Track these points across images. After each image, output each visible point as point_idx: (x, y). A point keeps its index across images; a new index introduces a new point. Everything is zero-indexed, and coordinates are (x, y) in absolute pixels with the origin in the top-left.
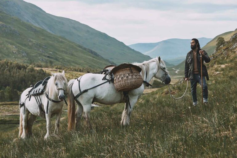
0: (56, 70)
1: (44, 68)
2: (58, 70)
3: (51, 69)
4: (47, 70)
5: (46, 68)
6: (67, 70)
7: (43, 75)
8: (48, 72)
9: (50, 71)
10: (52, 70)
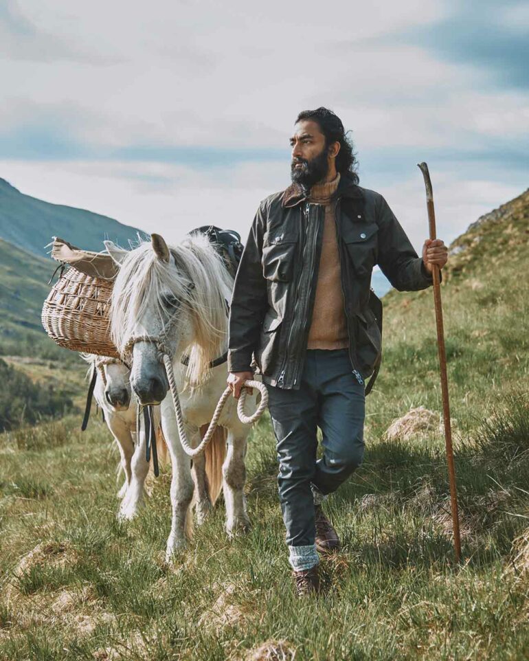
0: (41, 361)
1: (9, 357)
2: (49, 362)
3: (27, 360)
4: (18, 361)
5: (14, 358)
6: (73, 362)
7: (7, 377)
8: (18, 369)
9: (26, 364)
10: (30, 364)
